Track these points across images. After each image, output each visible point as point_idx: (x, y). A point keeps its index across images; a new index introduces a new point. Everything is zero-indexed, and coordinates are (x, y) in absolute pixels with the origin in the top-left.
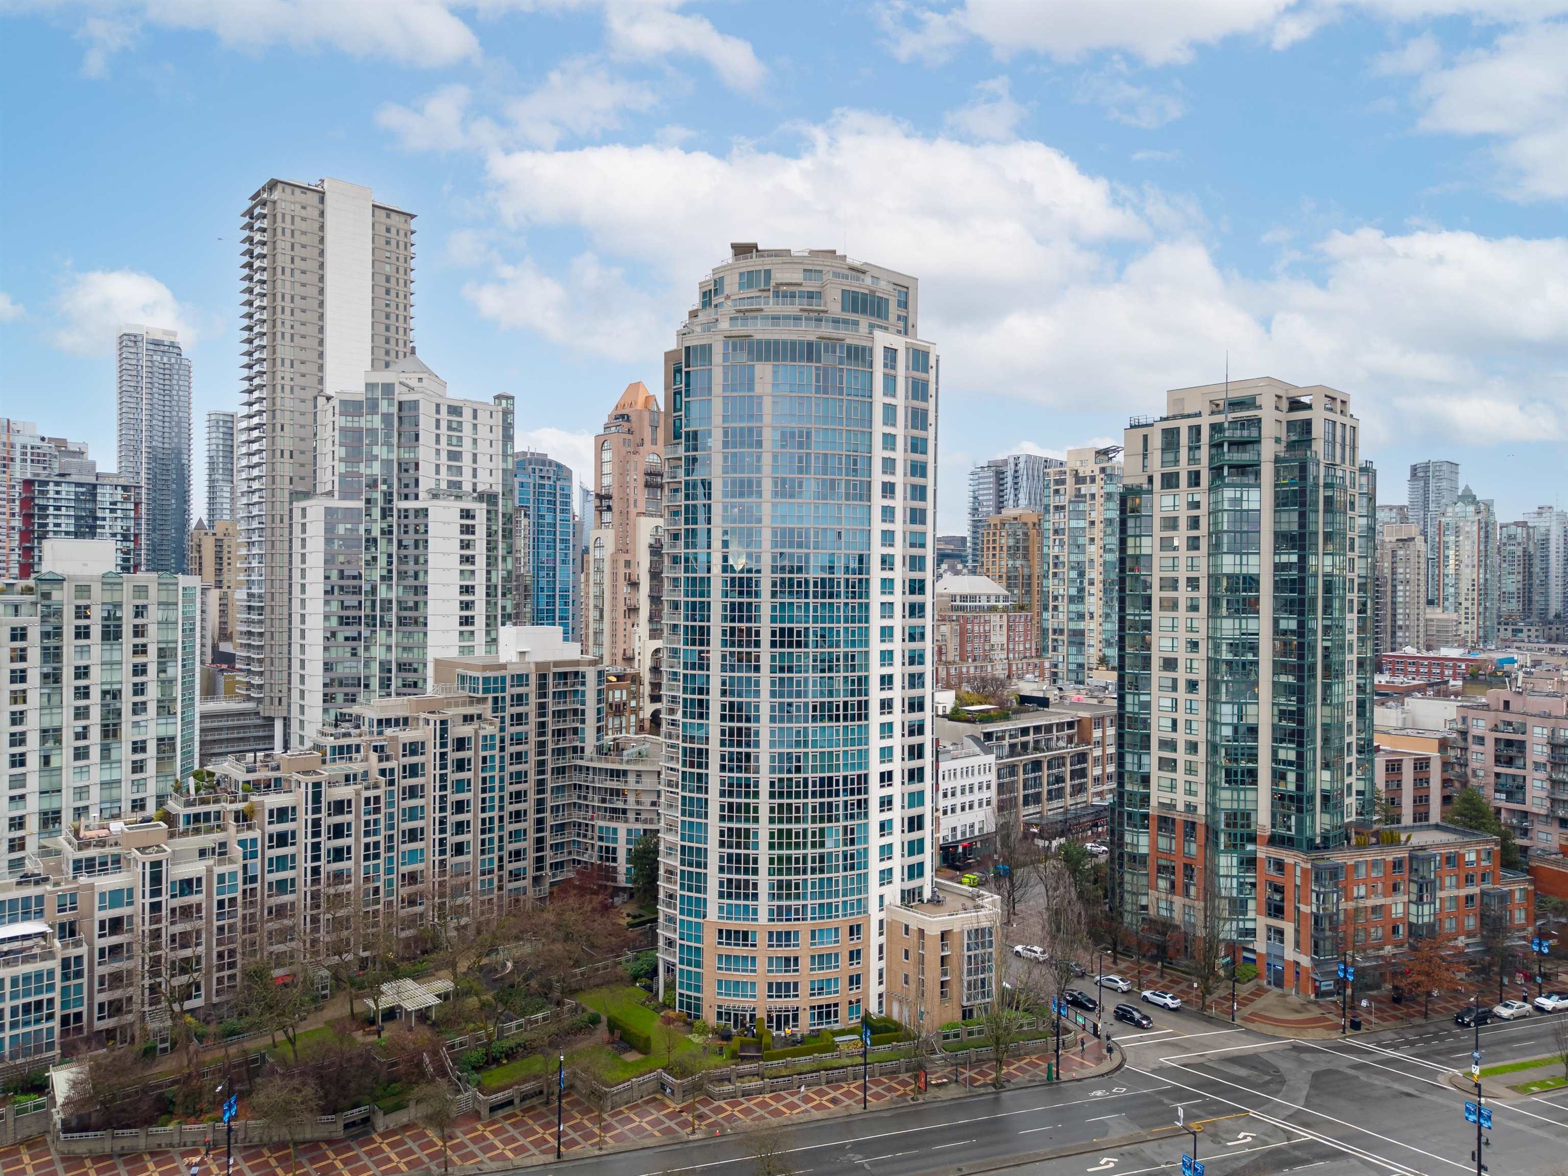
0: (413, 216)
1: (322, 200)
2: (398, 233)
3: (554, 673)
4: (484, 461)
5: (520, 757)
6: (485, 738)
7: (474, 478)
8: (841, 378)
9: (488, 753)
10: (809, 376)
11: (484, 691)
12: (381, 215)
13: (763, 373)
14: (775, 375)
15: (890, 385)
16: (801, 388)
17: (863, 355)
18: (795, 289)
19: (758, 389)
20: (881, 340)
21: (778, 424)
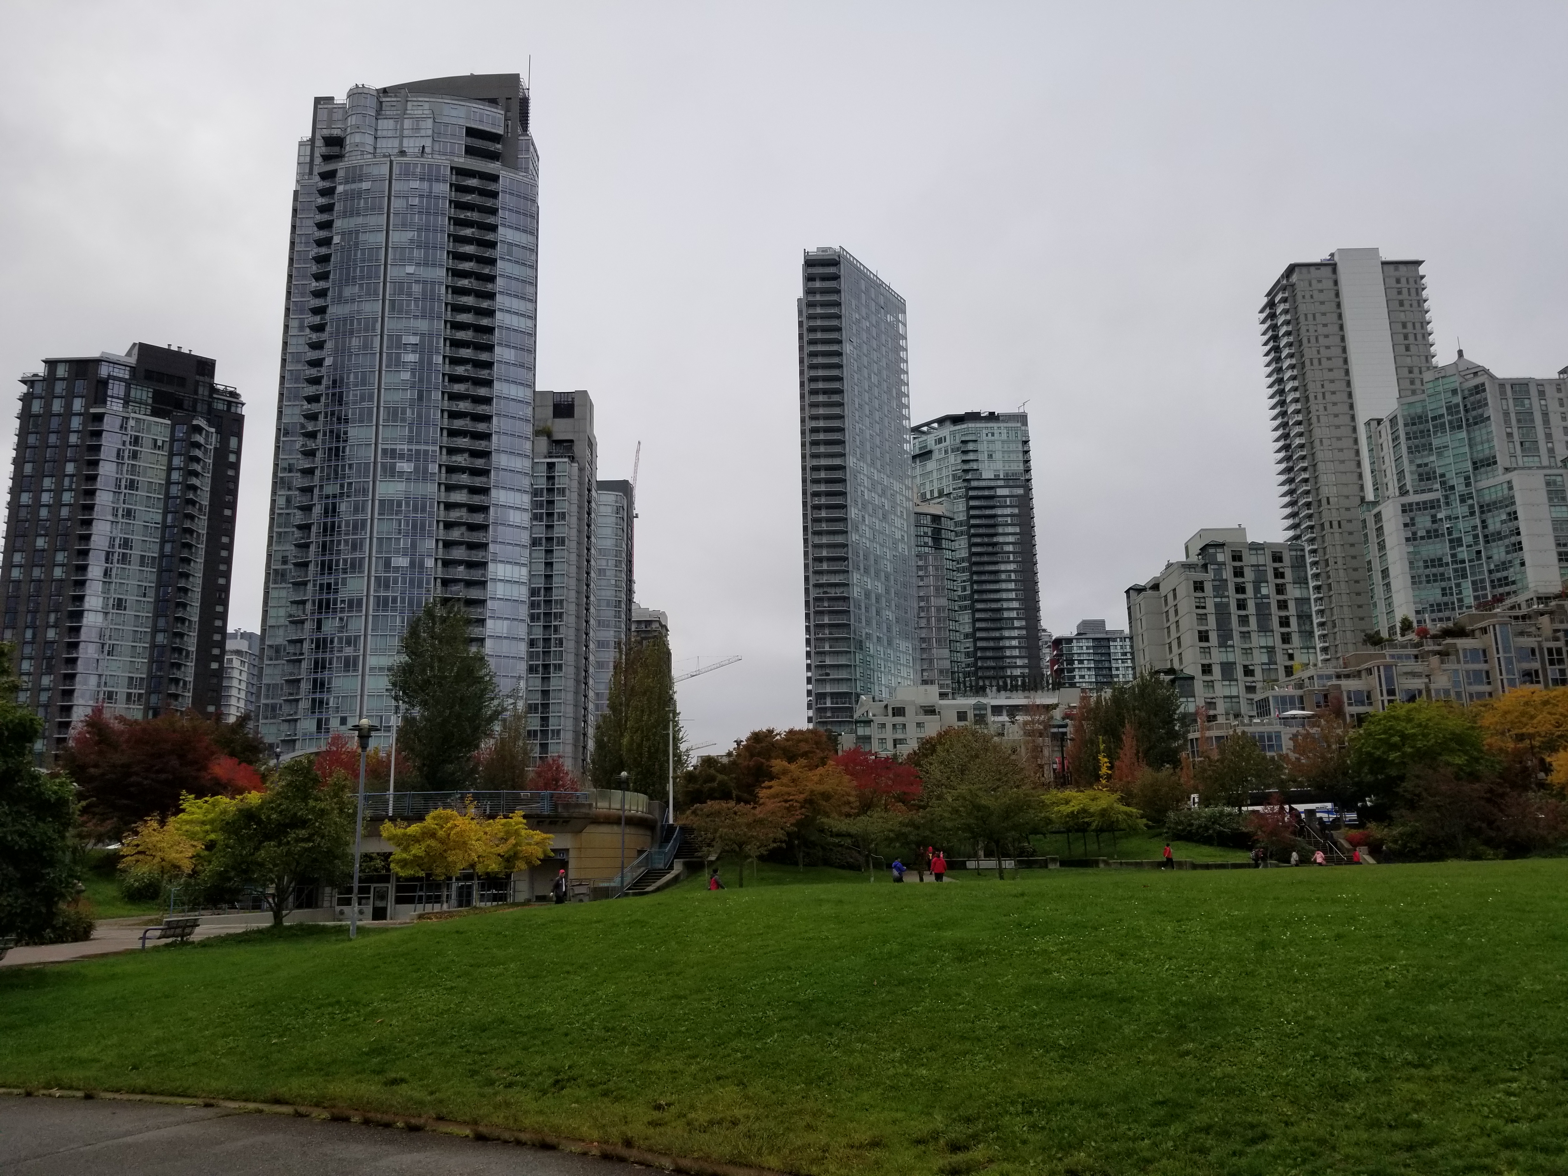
0: (1419, 263)
1: (1335, 271)
2: (1408, 282)
4: (1558, 433)
7: (1551, 452)
12: (1389, 270)
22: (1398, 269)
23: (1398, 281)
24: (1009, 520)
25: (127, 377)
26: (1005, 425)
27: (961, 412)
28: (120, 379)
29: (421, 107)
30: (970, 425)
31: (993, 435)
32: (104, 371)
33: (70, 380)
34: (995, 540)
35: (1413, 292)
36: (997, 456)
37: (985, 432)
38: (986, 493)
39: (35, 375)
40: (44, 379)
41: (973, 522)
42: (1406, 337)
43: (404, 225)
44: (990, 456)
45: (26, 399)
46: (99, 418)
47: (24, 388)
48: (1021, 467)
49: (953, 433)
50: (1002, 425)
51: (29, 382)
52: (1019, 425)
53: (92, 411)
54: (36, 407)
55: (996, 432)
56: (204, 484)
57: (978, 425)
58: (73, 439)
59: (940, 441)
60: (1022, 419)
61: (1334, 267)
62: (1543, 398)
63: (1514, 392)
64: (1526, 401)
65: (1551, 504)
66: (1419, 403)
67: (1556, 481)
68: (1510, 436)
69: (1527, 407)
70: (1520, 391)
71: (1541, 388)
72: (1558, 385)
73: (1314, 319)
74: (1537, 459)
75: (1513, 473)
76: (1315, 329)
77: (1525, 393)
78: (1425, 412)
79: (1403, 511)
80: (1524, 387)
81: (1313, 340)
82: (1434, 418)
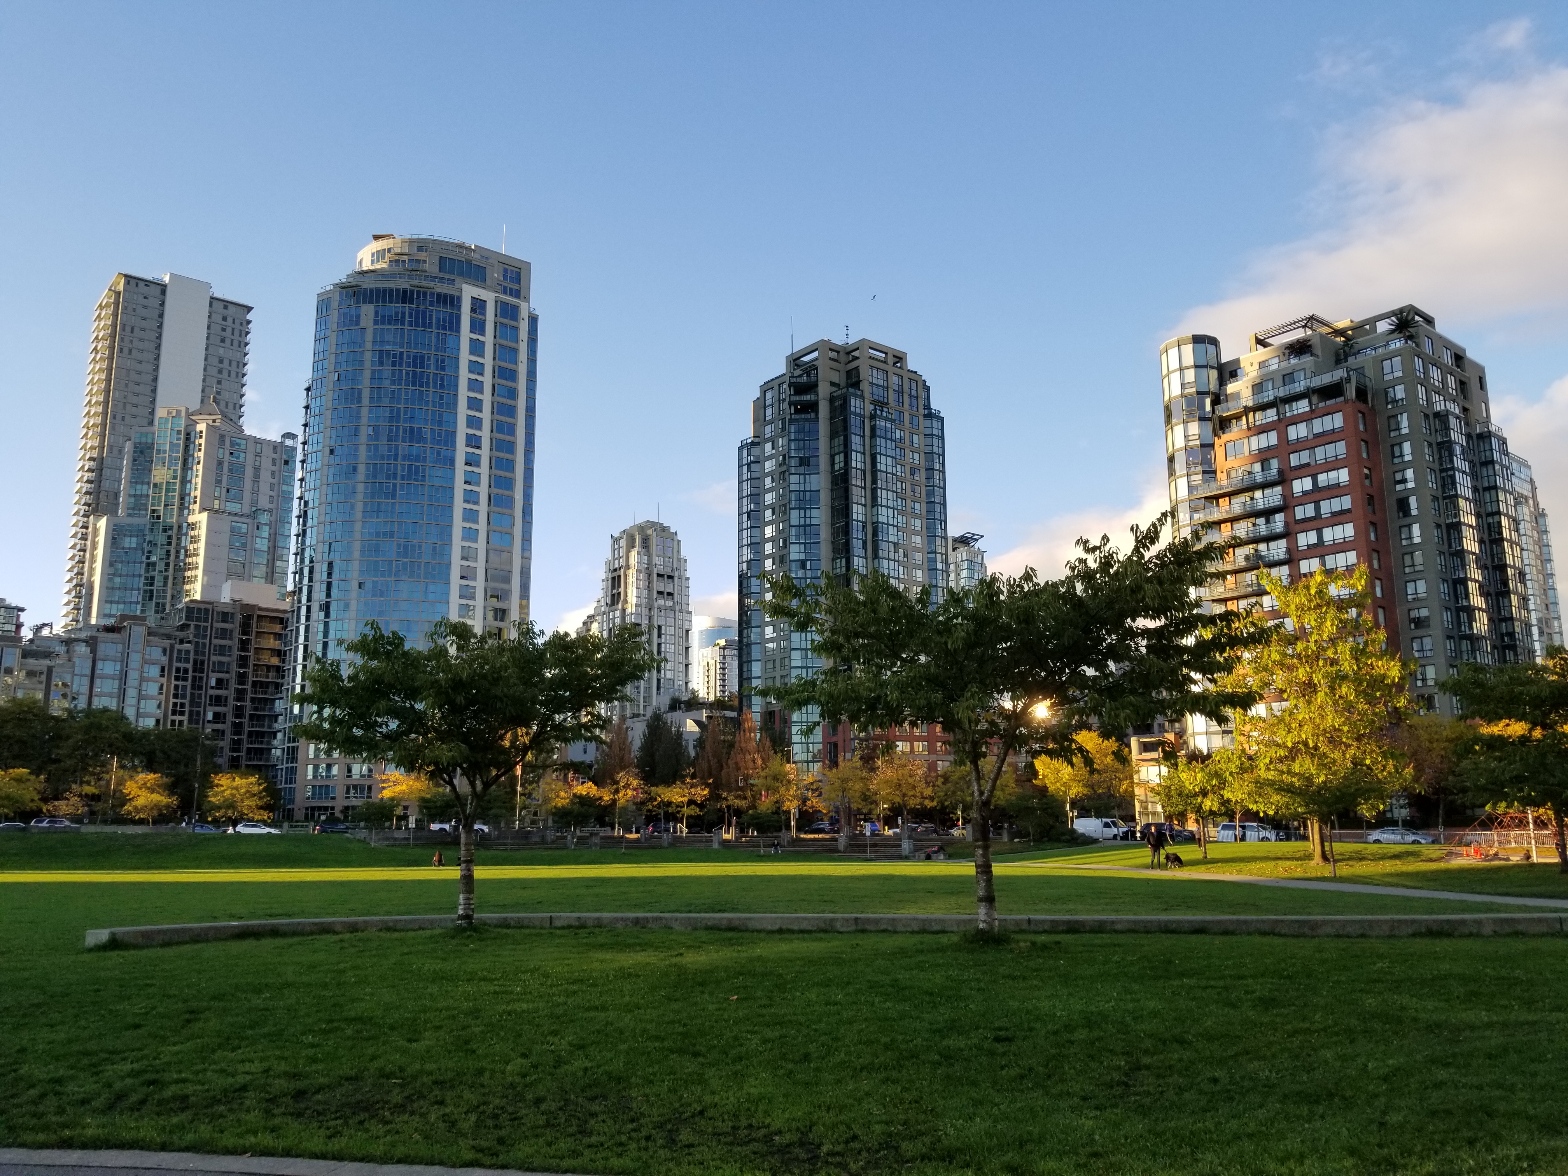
0: (250, 309)
1: (163, 292)
2: (234, 322)
3: (259, 616)
4: (264, 488)
5: (220, 683)
6: (180, 651)
7: (254, 503)
8: (431, 316)
9: (182, 665)
10: (403, 314)
11: (187, 618)
12: (219, 306)
13: (368, 311)
14: (376, 313)
15: (478, 326)
16: (396, 322)
17: (453, 301)
18: (406, 258)
19: (363, 324)
20: (469, 292)
21: (377, 348)
22: (226, 307)
23: (225, 319)
35: (237, 332)
42: (220, 372)
61: (163, 288)
62: (258, 455)
63: (233, 444)
64: (242, 455)
65: (232, 547)
66: (150, 436)
67: (240, 528)
68: (219, 482)
69: (242, 460)
70: (239, 445)
71: (259, 446)
72: (276, 447)
73: (132, 332)
74: (239, 506)
75: (205, 515)
76: (131, 341)
77: (243, 447)
78: (153, 444)
79: (114, 530)
80: (244, 442)
81: (126, 351)
82: (159, 452)
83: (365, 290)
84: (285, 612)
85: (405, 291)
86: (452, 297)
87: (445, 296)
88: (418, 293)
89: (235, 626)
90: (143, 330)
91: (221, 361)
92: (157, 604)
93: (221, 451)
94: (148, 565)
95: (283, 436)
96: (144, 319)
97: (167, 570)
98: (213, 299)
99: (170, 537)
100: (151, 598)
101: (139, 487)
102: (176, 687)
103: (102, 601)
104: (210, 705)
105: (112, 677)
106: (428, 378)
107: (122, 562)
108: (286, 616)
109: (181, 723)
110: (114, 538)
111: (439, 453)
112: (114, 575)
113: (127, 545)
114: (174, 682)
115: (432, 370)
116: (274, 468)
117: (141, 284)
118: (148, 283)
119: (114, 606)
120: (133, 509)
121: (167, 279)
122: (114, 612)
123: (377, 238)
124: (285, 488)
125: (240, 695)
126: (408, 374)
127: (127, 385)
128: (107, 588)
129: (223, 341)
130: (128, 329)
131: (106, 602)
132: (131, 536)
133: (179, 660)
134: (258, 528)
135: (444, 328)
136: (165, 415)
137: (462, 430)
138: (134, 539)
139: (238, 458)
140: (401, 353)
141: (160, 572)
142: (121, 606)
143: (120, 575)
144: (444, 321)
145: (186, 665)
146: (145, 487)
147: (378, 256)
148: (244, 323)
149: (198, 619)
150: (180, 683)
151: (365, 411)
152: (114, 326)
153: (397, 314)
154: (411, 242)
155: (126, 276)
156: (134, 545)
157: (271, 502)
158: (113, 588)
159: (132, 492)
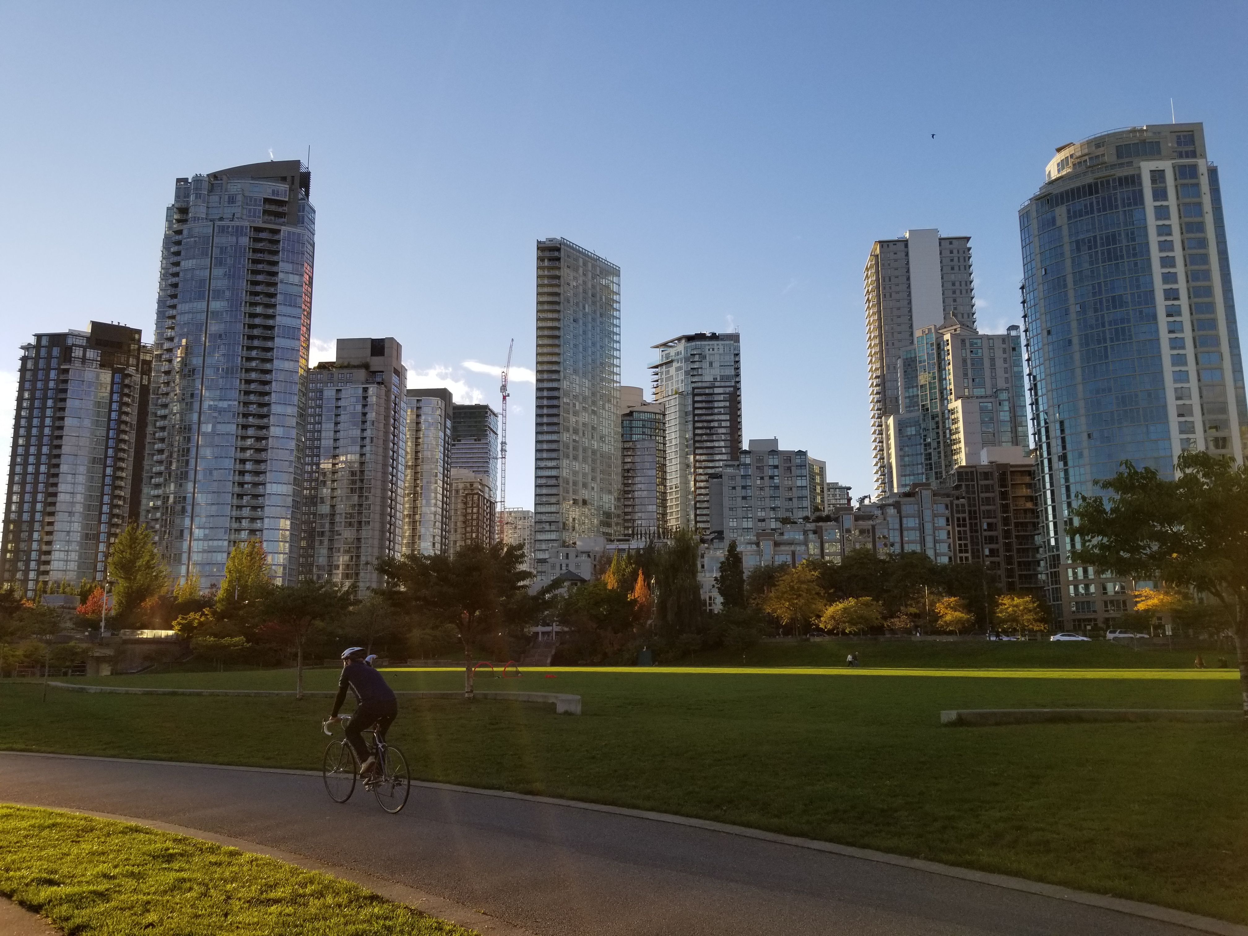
0: (968, 239)
1: (906, 246)
2: (958, 252)
3: (1011, 472)
4: (1000, 372)
5: (990, 526)
6: (957, 506)
7: (994, 385)
8: (1116, 199)
9: (961, 515)
10: (1091, 204)
11: (959, 480)
12: (946, 244)
13: (1061, 212)
14: (1069, 211)
15: (1160, 194)
16: (1087, 213)
17: (1134, 180)
18: (1087, 158)
19: (1058, 223)
20: (1147, 167)
21: (1074, 239)
22: (951, 243)
23: (951, 252)
24: (722, 410)
25: (84, 344)
26: (722, 342)
27: (692, 333)
28: (80, 346)
29: (235, 187)
30: (697, 343)
31: (713, 350)
32: (70, 342)
33: (50, 347)
34: (712, 424)
35: (962, 260)
36: (716, 365)
37: (707, 347)
38: (707, 391)
39: (29, 344)
40: (34, 347)
41: (697, 412)
42: (954, 292)
43: (221, 264)
44: (711, 364)
45: (24, 359)
46: (66, 371)
47: (22, 353)
48: (733, 372)
49: (686, 348)
50: (720, 342)
51: (26, 348)
52: (732, 342)
53: (62, 367)
54: (30, 365)
55: (716, 347)
56: (133, 411)
57: (703, 343)
58: (52, 384)
59: (678, 354)
60: (735, 338)
61: (905, 242)
62: (991, 348)
63: (972, 344)
64: (980, 351)
65: (983, 422)
66: (913, 351)
67: (987, 406)
68: (966, 375)
69: (980, 354)
70: (976, 344)
71: (991, 341)
72: (1004, 339)
73: (890, 280)
74: (983, 390)
75: (960, 401)
76: (890, 288)
77: (979, 345)
78: (915, 357)
79: (899, 424)
80: (979, 341)
81: (888, 295)
82: (920, 362)
83: (1056, 196)
84: (1031, 466)
85: (1090, 186)
86: (1133, 176)
87: (1126, 178)
88: (1102, 183)
89: (994, 482)
90: (897, 277)
91: (954, 284)
92: (936, 473)
93: (964, 351)
94: (925, 445)
95: (1009, 329)
96: (896, 269)
97: (939, 447)
98: (941, 239)
99: (937, 423)
100: (931, 469)
101: (911, 390)
102: (959, 532)
103: (899, 476)
104: (986, 543)
105: (913, 529)
106: (1121, 251)
107: (908, 446)
108: (1032, 469)
109: (967, 558)
110: (900, 430)
111: (1141, 312)
112: (904, 456)
113: (909, 433)
114: (957, 529)
115: (1124, 243)
116: (1005, 356)
117: (891, 244)
118: (894, 242)
119: (907, 478)
120: (910, 407)
121: (907, 235)
122: (908, 482)
123: (1059, 150)
124: (1016, 369)
125: (1007, 534)
126: (1103, 253)
127: (892, 320)
128: (901, 466)
129: (953, 269)
130: (887, 279)
131: (902, 476)
132: (911, 426)
133: (958, 512)
134: (1000, 404)
135: (1129, 205)
136: (921, 335)
137: (1159, 287)
138: (913, 428)
139: (977, 354)
140: (1095, 237)
141: (935, 449)
142: (912, 478)
143: (908, 456)
144: (1129, 199)
145: (964, 515)
146: (915, 389)
147: (1061, 165)
148: (966, 250)
149: (967, 480)
150: (962, 529)
151: (1071, 294)
152: (878, 280)
153: (1086, 206)
154: (1089, 143)
155: (880, 242)
156: (914, 433)
157: (1007, 382)
158: (905, 466)
159: (907, 395)
